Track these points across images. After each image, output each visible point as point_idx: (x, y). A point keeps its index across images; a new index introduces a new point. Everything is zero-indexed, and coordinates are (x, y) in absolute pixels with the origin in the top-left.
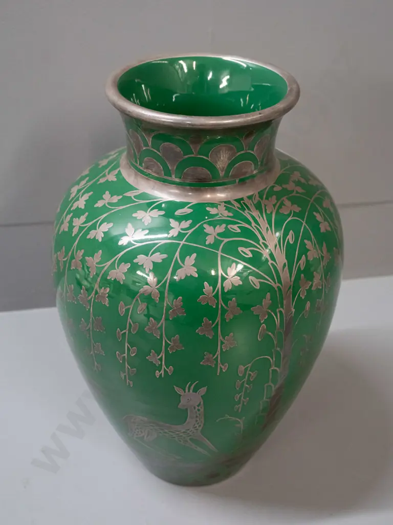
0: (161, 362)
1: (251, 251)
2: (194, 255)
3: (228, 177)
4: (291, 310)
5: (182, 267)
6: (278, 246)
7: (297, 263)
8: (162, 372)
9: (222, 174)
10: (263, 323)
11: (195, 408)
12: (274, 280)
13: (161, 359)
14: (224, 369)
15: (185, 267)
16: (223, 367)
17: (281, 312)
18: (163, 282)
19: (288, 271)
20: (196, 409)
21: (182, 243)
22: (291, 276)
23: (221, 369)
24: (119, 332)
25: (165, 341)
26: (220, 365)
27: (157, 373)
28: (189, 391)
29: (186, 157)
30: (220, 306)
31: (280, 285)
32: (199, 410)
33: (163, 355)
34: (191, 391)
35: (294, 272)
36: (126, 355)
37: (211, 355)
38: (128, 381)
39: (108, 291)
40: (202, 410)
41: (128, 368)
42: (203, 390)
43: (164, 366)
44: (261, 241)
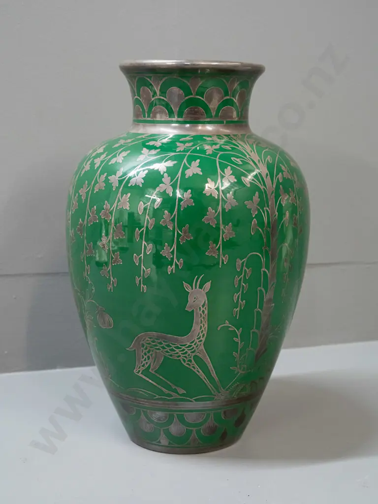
0: (173, 255)
1: (241, 160)
2: (198, 161)
3: (218, 116)
4: (275, 213)
5: (190, 168)
6: (260, 161)
7: (276, 176)
8: (174, 266)
9: (214, 114)
10: (254, 218)
11: (200, 308)
12: (260, 183)
13: (173, 253)
14: (225, 261)
15: (192, 168)
16: (224, 259)
17: (267, 212)
18: (175, 179)
19: (270, 179)
20: (201, 311)
21: (188, 154)
22: (272, 184)
23: (223, 260)
24: (137, 232)
25: (177, 231)
26: (221, 256)
27: (169, 268)
28: (196, 288)
29: (187, 98)
30: (221, 197)
31: (265, 187)
32: (203, 311)
33: (175, 246)
34: (198, 287)
35: (275, 181)
36: (142, 255)
37: (215, 245)
38: (142, 285)
39: (129, 196)
40: (206, 312)
41: (143, 269)
42: (208, 285)
43: (175, 260)
44: (248, 156)
